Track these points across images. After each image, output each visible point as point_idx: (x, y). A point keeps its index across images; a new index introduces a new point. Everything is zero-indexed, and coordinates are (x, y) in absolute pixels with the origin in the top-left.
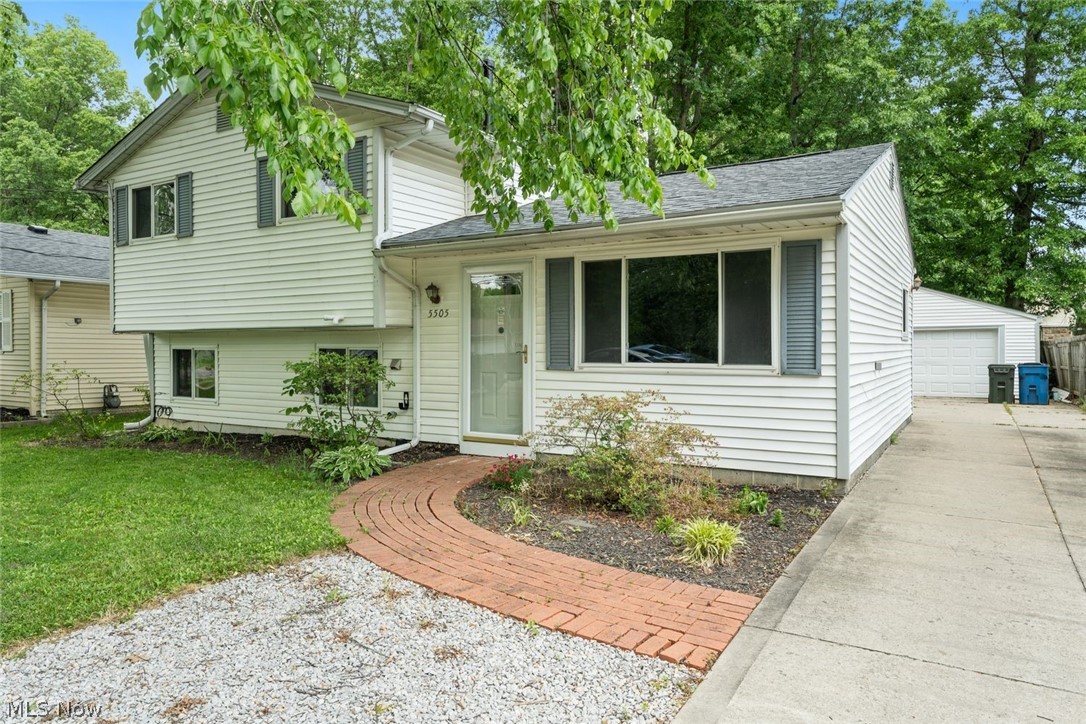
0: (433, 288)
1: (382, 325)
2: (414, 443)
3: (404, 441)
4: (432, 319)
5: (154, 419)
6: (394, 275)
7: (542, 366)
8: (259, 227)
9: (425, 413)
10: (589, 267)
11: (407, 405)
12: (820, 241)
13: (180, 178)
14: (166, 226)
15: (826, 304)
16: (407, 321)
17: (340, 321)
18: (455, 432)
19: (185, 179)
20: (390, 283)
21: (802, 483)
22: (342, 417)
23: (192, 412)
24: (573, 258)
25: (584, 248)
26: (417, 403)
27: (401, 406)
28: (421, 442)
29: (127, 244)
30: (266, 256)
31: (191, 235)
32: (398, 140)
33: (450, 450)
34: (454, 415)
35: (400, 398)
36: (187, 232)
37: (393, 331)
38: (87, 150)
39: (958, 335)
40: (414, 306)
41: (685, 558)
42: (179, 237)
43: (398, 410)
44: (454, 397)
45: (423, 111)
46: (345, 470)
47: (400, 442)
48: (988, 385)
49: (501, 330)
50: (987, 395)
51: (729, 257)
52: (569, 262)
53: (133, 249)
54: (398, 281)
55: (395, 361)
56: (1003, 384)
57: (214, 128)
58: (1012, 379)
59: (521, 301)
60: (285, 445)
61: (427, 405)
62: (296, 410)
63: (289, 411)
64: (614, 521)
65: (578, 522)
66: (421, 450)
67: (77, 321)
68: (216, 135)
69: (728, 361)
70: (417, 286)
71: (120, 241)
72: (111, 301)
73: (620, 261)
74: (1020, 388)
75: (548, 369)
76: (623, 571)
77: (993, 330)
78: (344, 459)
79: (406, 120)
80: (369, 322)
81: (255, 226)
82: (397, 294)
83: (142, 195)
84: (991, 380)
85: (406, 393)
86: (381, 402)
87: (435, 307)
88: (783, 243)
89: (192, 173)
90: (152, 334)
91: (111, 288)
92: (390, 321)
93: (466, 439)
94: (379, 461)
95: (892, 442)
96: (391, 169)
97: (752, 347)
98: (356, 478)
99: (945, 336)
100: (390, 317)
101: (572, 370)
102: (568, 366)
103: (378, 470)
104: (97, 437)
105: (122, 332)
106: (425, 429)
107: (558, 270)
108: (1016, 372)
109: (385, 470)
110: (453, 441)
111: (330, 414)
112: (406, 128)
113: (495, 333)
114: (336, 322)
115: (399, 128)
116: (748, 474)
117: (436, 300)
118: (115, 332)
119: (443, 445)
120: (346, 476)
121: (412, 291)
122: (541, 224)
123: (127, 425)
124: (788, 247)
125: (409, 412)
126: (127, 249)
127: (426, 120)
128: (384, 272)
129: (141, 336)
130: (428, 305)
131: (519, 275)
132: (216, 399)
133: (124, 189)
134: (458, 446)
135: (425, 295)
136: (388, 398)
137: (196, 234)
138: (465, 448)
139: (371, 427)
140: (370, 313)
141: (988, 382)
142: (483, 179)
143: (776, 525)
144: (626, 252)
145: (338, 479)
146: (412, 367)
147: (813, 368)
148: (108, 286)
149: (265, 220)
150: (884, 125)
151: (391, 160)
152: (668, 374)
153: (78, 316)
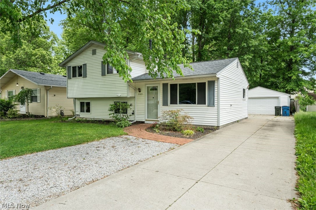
0: (139, 89)
1: (129, 97)
2: (135, 121)
3: (133, 121)
4: (139, 95)
5: (76, 117)
6: (131, 86)
7: (162, 105)
8: (102, 76)
9: (138, 115)
10: (171, 85)
11: (134, 113)
12: (215, 81)
13: (84, 65)
14: (80, 75)
15: (216, 93)
16: (134, 96)
17: (120, 96)
18: (144, 119)
19: (85, 65)
20: (130, 88)
21: (211, 127)
22: (120, 116)
23: (84, 115)
24: (168, 83)
25: (170, 81)
26: (136, 113)
27: (132, 114)
28: (137, 121)
29: (71, 79)
30: (103, 82)
31: (86, 77)
32: (133, 59)
33: (143, 122)
34: (144, 115)
35: (132, 112)
36: (85, 76)
37: (131, 98)
38: (40, 49)
39: (269, 99)
40: (135, 93)
41: (184, 136)
42: (83, 77)
43: (132, 115)
44: (144, 112)
45: (138, 53)
46: (123, 125)
47: (132, 121)
48: (275, 112)
49: (153, 98)
50: (275, 114)
51: (198, 83)
52: (167, 84)
53: (72, 80)
54: (132, 87)
55: (131, 104)
56: (278, 111)
57: (92, 54)
58: (281, 110)
59: (157, 92)
60: (108, 122)
61: (138, 113)
62: (111, 114)
63: (110, 114)
64: (174, 132)
65: (168, 132)
66: (137, 123)
67: (55, 95)
68: (92, 56)
69: (198, 104)
70: (136, 88)
71: (69, 78)
72: (67, 91)
73: (177, 84)
74: (283, 112)
75: (163, 106)
76: (174, 137)
77: (278, 98)
78: (123, 123)
79: (135, 55)
80: (126, 96)
81: (101, 76)
82: (132, 90)
83: (74, 68)
84: (275, 110)
85: (133, 111)
86: (128, 113)
87: (139, 93)
88: (208, 81)
89: (86, 64)
90: (75, 98)
91: (67, 88)
92: (130, 96)
93: (146, 120)
94: (129, 124)
95: (238, 122)
96: (131, 64)
97: (202, 101)
98: (125, 127)
99: (266, 99)
100: (130, 95)
101: (168, 106)
102: (167, 105)
103: (129, 125)
104: (65, 121)
105: (69, 98)
106: (137, 118)
107: (165, 86)
108: (282, 108)
109: (130, 125)
110: (144, 121)
111: (118, 115)
112: (134, 56)
113: (152, 98)
114: (119, 96)
115: (133, 56)
116: (201, 126)
117: (140, 91)
118: (68, 98)
119: (141, 121)
120: (123, 126)
121: (135, 90)
122: (162, 77)
123: (69, 119)
124: (209, 82)
125: (134, 115)
126: (71, 80)
127: (138, 55)
128: (129, 86)
129: (73, 99)
130: (138, 92)
131: (157, 86)
132: (90, 113)
133: (70, 67)
134: (144, 122)
135: (137, 90)
136: (130, 112)
137: (87, 77)
138: (146, 122)
139: (127, 118)
140: (127, 94)
141: (275, 111)
142: (150, 69)
143: (203, 132)
144: (178, 82)
145: (122, 127)
146: (135, 105)
147: (213, 105)
148: (66, 87)
149: (103, 74)
150: (250, 45)
151: (131, 62)
152: (186, 106)
153: (55, 94)
